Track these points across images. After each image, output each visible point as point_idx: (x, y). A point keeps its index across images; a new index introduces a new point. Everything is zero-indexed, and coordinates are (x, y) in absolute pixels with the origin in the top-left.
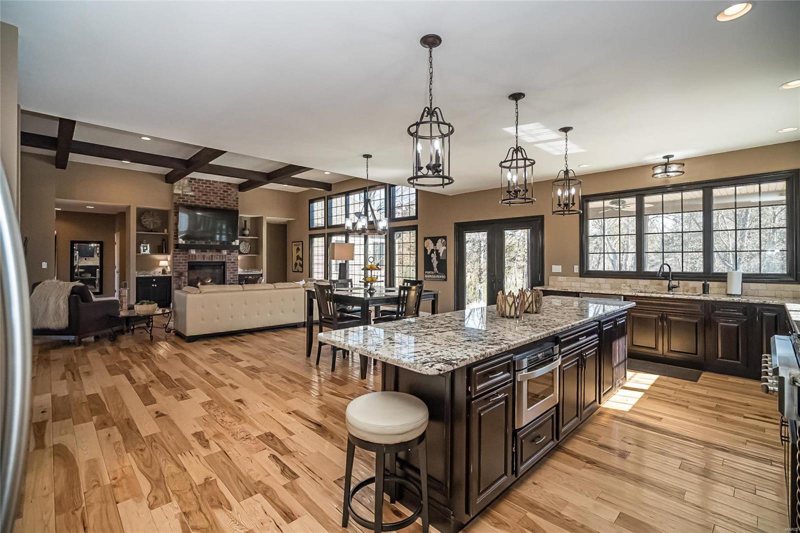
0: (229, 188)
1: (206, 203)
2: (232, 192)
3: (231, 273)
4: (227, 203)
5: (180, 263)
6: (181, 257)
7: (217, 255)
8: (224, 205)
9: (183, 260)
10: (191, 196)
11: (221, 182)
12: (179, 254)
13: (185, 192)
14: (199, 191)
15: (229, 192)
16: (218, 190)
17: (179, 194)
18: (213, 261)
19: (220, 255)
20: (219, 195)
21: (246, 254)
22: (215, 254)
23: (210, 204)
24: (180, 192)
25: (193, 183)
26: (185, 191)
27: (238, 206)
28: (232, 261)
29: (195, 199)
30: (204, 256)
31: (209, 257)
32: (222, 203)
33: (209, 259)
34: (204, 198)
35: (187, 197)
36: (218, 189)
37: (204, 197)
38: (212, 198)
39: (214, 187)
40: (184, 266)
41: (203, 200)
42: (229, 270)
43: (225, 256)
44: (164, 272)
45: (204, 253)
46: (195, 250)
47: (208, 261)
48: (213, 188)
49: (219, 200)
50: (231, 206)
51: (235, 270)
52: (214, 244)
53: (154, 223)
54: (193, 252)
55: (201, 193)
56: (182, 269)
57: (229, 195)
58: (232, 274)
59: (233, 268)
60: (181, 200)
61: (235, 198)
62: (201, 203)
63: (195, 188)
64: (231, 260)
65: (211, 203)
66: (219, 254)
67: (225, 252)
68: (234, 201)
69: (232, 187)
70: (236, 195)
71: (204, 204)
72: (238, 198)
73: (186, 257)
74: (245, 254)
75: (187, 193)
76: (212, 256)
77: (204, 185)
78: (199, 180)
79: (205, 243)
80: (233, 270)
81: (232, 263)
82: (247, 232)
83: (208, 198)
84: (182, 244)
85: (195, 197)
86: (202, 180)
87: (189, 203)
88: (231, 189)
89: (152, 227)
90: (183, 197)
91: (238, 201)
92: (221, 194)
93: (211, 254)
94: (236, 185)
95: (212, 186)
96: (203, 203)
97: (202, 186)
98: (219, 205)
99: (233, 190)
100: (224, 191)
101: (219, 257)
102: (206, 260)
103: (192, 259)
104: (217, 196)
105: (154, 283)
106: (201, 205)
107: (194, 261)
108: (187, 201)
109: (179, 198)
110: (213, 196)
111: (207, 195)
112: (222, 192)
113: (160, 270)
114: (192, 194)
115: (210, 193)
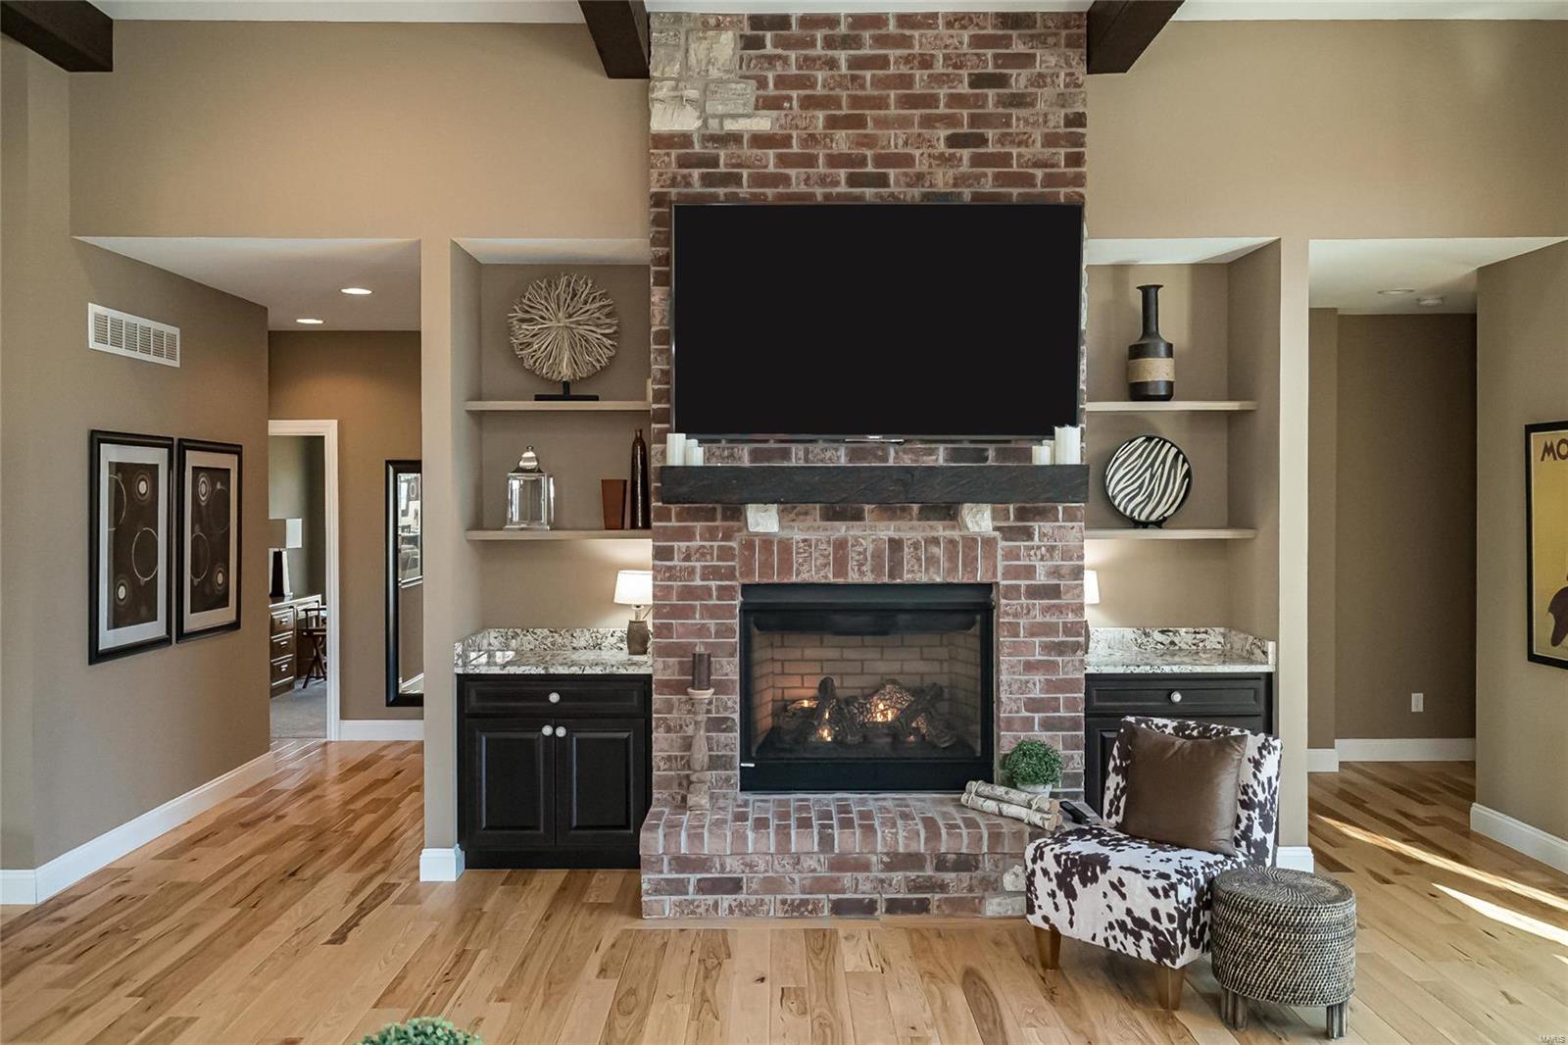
0: (1018, 47)
1: (853, 180)
2: (1040, 80)
3: (1030, 667)
4: (1004, 159)
5: (688, 593)
6: (702, 553)
7: (935, 541)
8: (978, 178)
9: (710, 573)
10: (760, 140)
11: (958, 20)
12: (687, 534)
13: (722, 117)
14: (809, 103)
15: (1019, 80)
16: (939, 80)
17: (685, 139)
18: (907, 578)
19: (952, 542)
20: (942, 110)
21: (1159, 524)
22: (911, 530)
23: (881, 181)
24: (686, 121)
25: (769, 49)
26: (720, 109)
27: (1079, 180)
28: (1041, 578)
29: (783, 161)
30: (841, 545)
31: (877, 555)
32: (965, 167)
33: (877, 569)
34: (842, 141)
35: (733, 149)
36: (939, 68)
37: (841, 134)
38: (894, 140)
39: (907, 60)
40: (711, 612)
41: (834, 161)
42: (1016, 649)
43: (989, 542)
44: (637, 639)
45: (842, 529)
46: (774, 508)
47: (869, 579)
48: (904, 70)
49: (942, 147)
50: (1029, 180)
51: (1060, 648)
52: (907, 461)
53: (580, 344)
54: (763, 520)
55: (821, 115)
56: (702, 631)
57: (1019, 101)
58: (1038, 678)
59: (1048, 629)
60: (696, 173)
61: (1057, 119)
62: (823, 181)
63: (781, 82)
64: (1030, 571)
65: (892, 173)
66: (941, 530)
67: (979, 520)
68: (1051, 140)
69: (1041, 40)
70: (1062, 100)
71: (843, 188)
72: (1078, 120)
73: (726, 554)
74: (1145, 525)
75: (730, 126)
76: (896, 545)
77: (842, 56)
78: (810, 21)
79: (853, 455)
80: (1048, 648)
81: (1034, 592)
82: (1159, 370)
83: (869, 141)
84: (687, 471)
85: (786, 141)
86: (831, 21)
87: (745, 191)
88: (1026, 60)
89: (565, 371)
90: (711, 150)
91: (1078, 141)
92: (956, 100)
93: (887, 530)
94: (1065, 19)
95: (893, 54)
96: (836, 183)
97: (832, 64)
98: (942, 180)
99: (1047, 60)
100: (978, 81)
101: (939, 552)
102: (853, 577)
103: (766, 566)
104: (928, 122)
105: (555, 716)
106: (819, 192)
107: (776, 579)
108: (736, 179)
109: (684, 162)
110: (904, 123)
111: (858, 122)
112: (964, 89)
113: (619, 624)
114: (763, 123)
115: (880, 103)
